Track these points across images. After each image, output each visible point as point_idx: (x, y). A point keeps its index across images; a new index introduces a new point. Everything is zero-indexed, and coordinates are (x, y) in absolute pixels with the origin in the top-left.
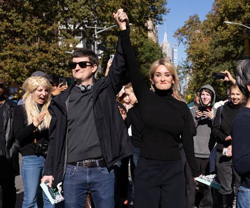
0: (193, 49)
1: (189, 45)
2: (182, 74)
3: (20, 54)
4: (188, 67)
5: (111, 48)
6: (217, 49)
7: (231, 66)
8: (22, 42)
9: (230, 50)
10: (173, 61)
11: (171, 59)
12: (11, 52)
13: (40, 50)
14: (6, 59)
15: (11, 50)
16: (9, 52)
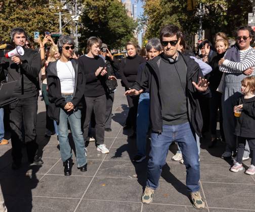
0: (149, 5)
1: (145, 3)
2: (140, 25)
3: (23, 17)
4: (145, 20)
5: (87, 9)
6: (166, 5)
7: (177, 18)
8: (24, 8)
9: (176, 5)
10: (134, 15)
11: (132, 13)
12: (18, 16)
13: (37, 13)
14: (14, 21)
15: (17, 14)
16: (16, 16)
